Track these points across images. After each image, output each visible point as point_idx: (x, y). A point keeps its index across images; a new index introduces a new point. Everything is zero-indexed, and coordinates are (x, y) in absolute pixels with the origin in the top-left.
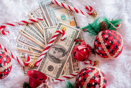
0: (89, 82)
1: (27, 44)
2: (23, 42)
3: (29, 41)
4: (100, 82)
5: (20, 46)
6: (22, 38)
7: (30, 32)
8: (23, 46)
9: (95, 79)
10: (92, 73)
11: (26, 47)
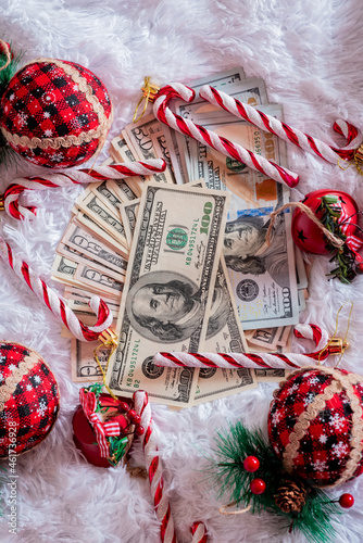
0: (304, 433)
1: (94, 261)
2: (81, 255)
3: (103, 251)
4: (349, 432)
5: (68, 269)
6: (77, 240)
7: (111, 214)
8: (80, 269)
9: (328, 420)
10: (318, 398)
11: (90, 274)
